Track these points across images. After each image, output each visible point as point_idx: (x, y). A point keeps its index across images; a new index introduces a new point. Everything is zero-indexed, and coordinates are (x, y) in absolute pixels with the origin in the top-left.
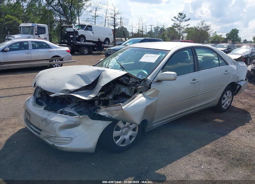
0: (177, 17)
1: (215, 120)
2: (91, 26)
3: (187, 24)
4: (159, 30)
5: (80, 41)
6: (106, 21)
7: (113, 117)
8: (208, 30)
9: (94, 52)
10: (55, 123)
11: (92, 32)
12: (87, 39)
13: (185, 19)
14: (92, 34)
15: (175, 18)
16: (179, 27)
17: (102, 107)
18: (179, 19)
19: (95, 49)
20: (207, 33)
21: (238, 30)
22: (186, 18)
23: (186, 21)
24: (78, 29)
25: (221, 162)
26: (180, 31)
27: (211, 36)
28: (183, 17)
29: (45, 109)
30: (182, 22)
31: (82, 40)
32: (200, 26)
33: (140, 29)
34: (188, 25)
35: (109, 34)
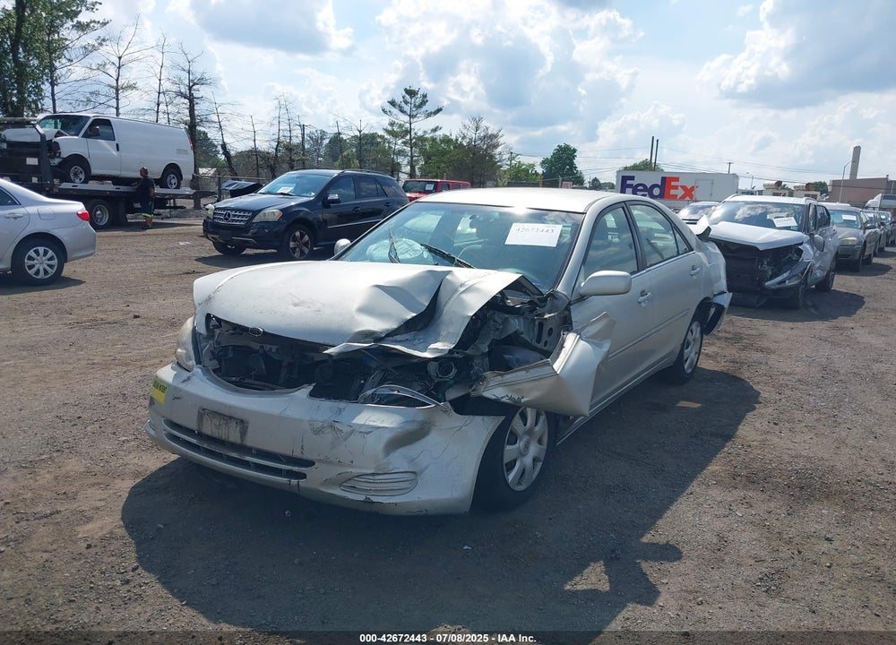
0: (399, 100)
1: (678, 405)
2: (107, 123)
3: (434, 127)
4: (326, 142)
5: (70, 181)
6: (158, 105)
7: (523, 400)
8: (496, 146)
9: (131, 218)
10: (370, 432)
11: (114, 143)
12: (95, 171)
13: (424, 108)
14: (115, 153)
15: (394, 106)
16: (408, 137)
17: (488, 374)
18: (407, 108)
19: (138, 205)
20: (492, 157)
21: (575, 151)
22: (429, 107)
23: (429, 115)
24: (59, 134)
25: (768, 498)
26: (411, 148)
27: (505, 168)
28: (418, 101)
29: (312, 394)
30: (415, 119)
31: (76, 175)
32: (471, 134)
33: (282, 139)
34: (435, 130)
35: (179, 151)
